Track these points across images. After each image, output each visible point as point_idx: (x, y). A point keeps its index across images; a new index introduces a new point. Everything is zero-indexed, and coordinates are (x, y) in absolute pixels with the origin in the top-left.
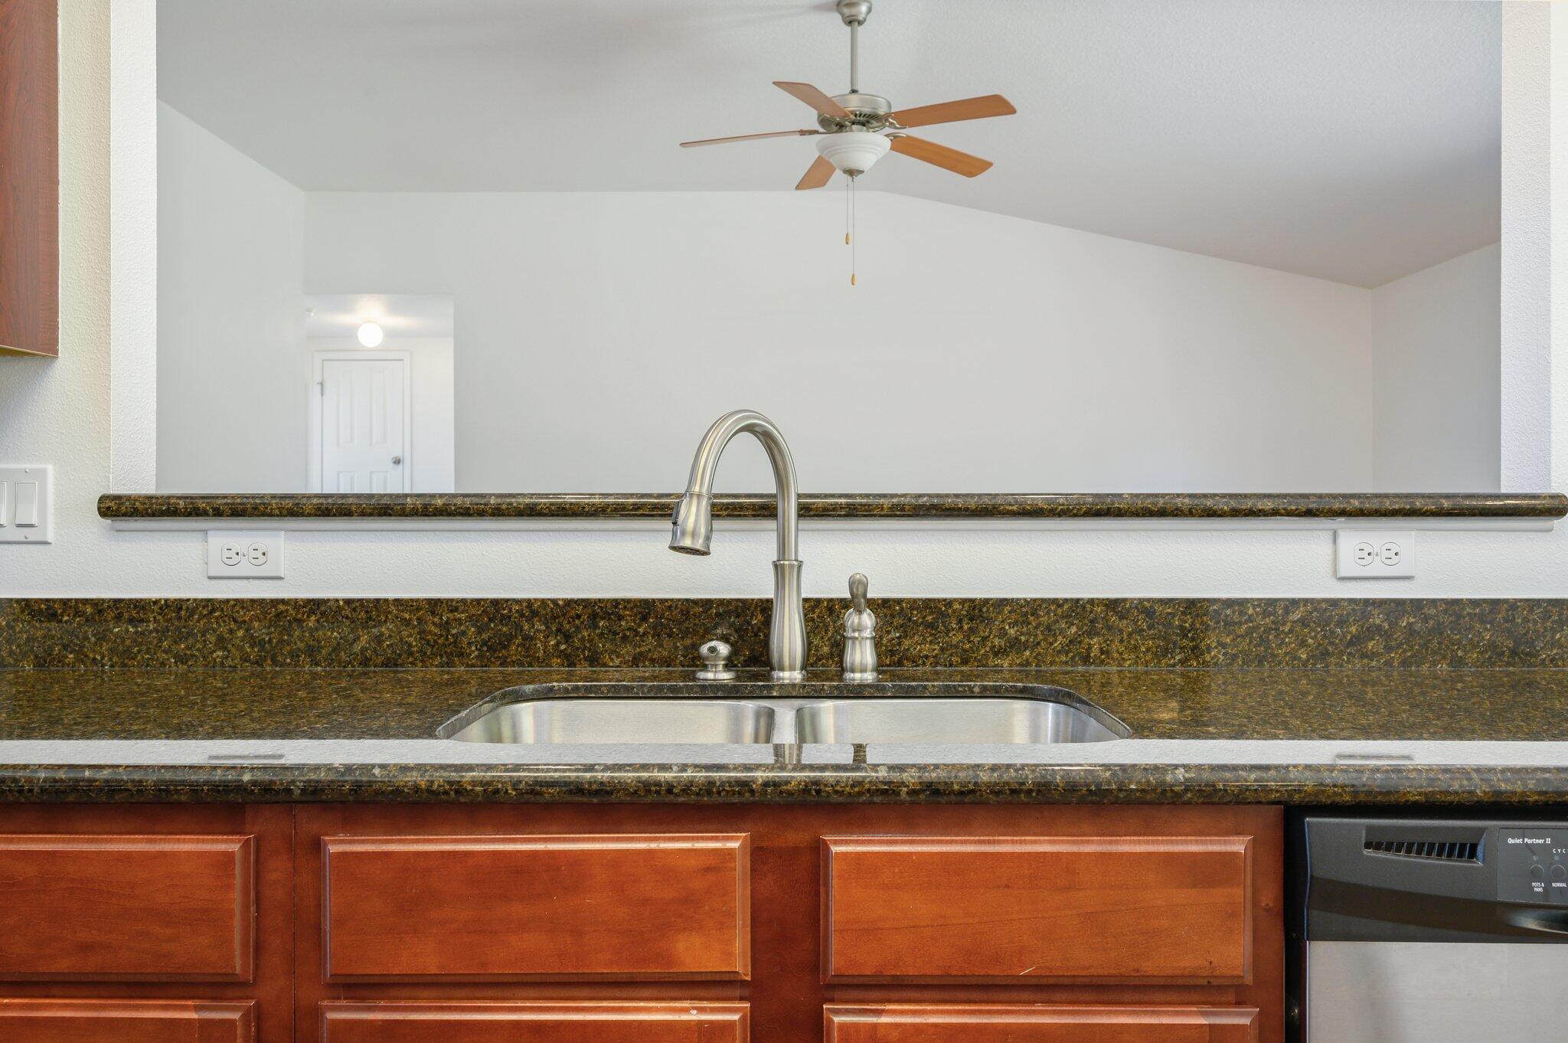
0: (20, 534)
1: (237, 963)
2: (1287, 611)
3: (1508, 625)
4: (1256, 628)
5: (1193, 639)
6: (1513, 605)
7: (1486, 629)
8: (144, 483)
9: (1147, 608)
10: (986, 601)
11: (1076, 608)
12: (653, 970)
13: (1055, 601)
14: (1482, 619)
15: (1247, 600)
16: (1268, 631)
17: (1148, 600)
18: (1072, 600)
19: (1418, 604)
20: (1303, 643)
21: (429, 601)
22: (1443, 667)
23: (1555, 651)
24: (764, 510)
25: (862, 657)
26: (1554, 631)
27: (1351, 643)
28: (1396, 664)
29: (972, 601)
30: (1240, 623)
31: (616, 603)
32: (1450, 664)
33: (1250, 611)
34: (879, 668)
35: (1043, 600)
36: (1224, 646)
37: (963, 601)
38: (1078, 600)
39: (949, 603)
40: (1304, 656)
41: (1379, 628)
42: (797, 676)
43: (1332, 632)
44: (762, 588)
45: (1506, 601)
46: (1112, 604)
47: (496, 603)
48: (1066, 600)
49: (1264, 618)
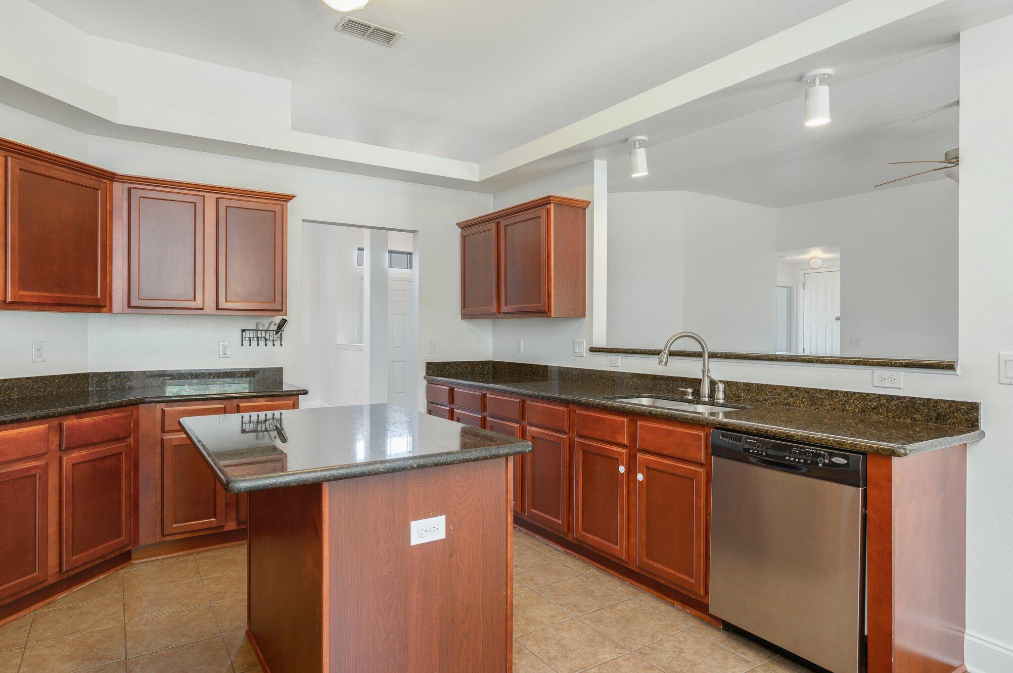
0: (580, 355)
1: (566, 429)
2: (852, 396)
3: (935, 408)
4: (842, 400)
5: (821, 402)
6: (937, 401)
7: (925, 409)
8: (603, 344)
9: (807, 391)
10: (762, 384)
11: (786, 389)
12: (614, 441)
13: (780, 386)
14: (923, 405)
15: (838, 391)
16: (845, 401)
17: (807, 388)
18: (785, 386)
19: (899, 398)
20: (857, 407)
21: (643, 374)
22: (909, 421)
23: (954, 420)
24: (699, 355)
25: (720, 396)
26: (954, 412)
27: (874, 409)
28: (890, 417)
29: (758, 384)
30: (836, 398)
31: (678, 377)
32: (911, 420)
33: (840, 395)
34: (724, 399)
35: (778, 386)
36: (831, 405)
37: (756, 384)
38: (787, 387)
39: (752, 384)
40: (857, 411)
41: (884, 404)
42: (706, 399)
43: (867, 404)
44: (699, 376)
45: (934, 399)
46: (797, 389)
47: (655, 375)
48: (784, 386)
49: (844, 397)
